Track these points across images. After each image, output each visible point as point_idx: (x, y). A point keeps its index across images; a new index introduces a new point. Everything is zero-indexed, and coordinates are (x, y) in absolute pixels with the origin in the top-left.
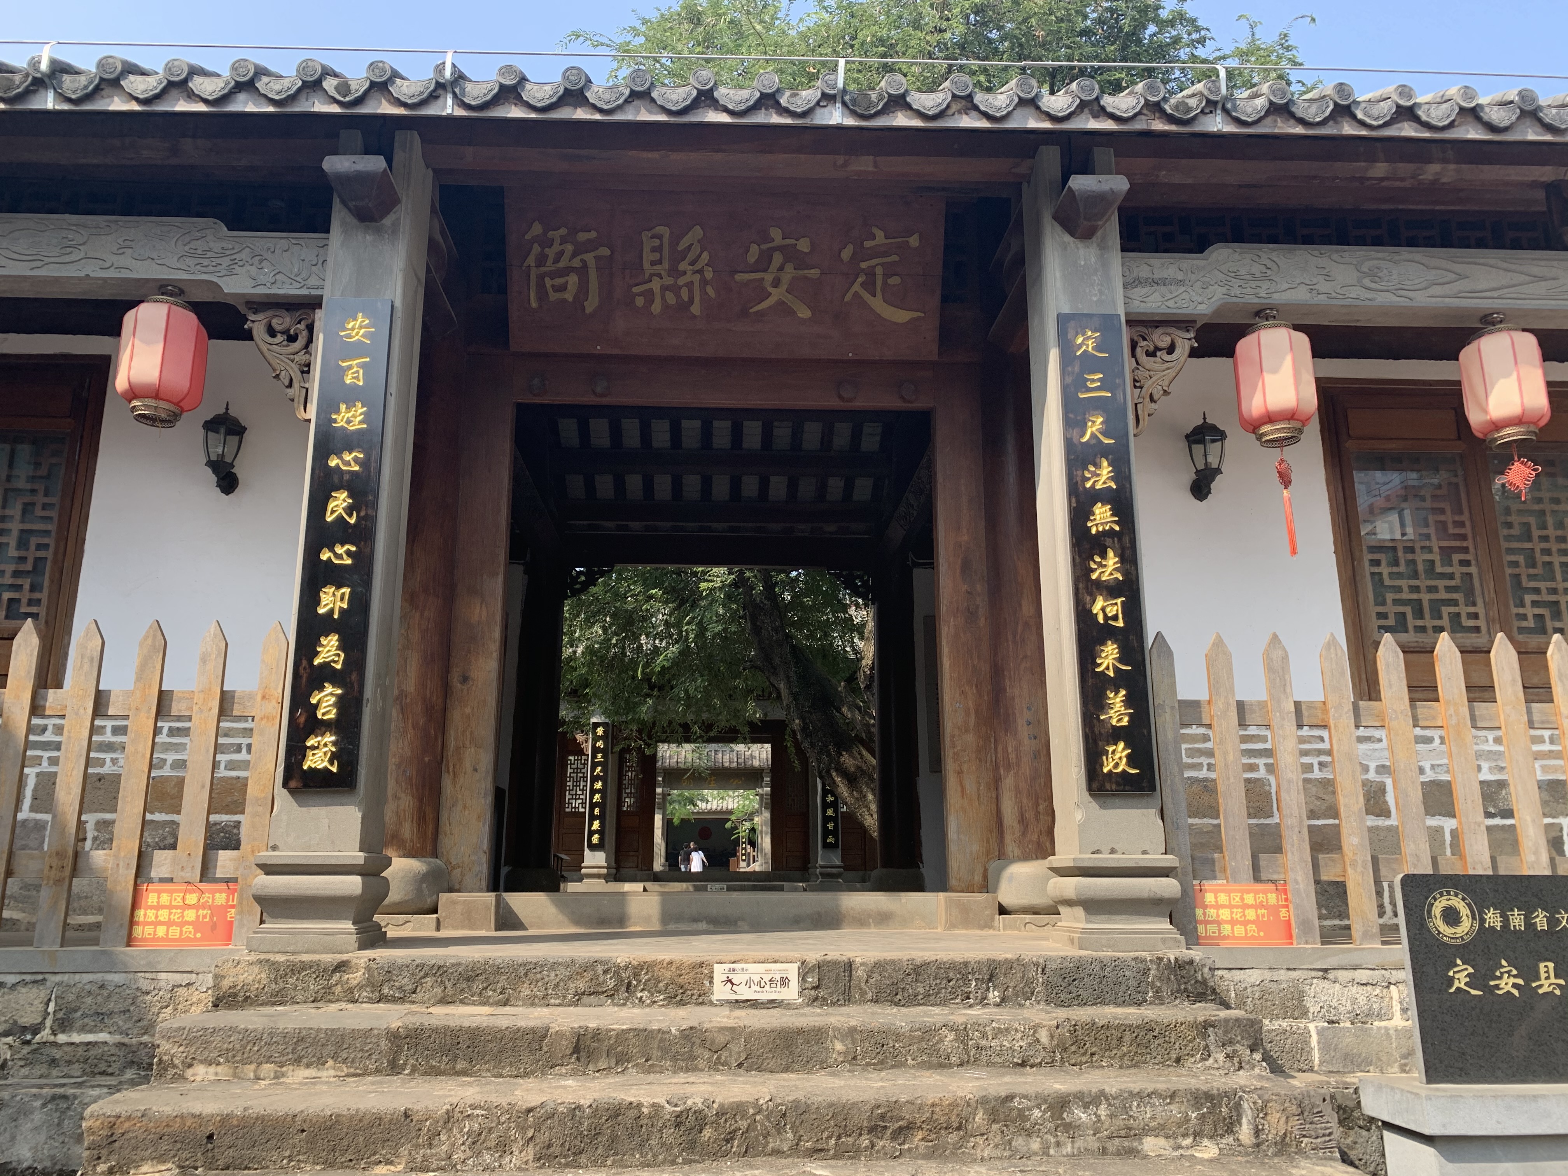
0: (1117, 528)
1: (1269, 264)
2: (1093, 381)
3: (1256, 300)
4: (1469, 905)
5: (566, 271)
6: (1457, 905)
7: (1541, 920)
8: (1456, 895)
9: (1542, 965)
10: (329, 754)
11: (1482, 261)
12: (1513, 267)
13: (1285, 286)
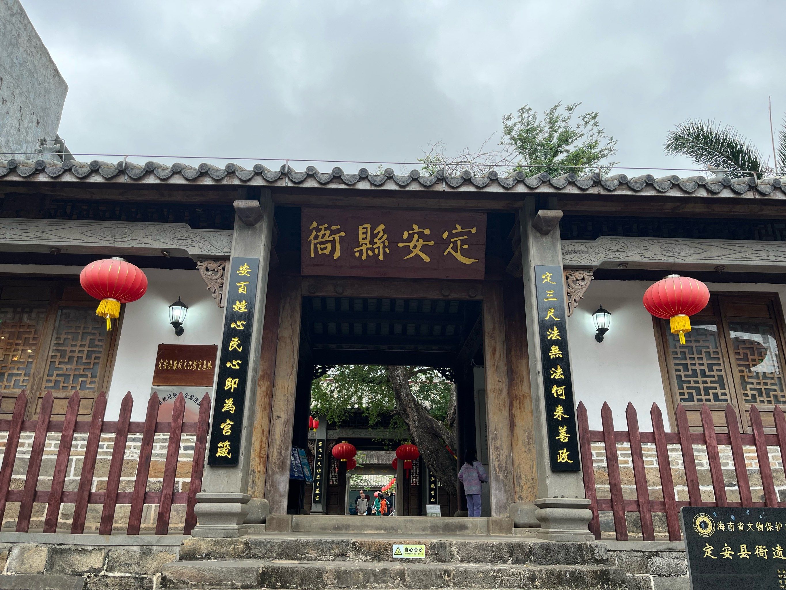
0: (561, 356)
1: (623, 244)
2: (550, 294)
3: (618, 260)
4: (711, 520)
5: (326, 242)
6: (706, 520)
7: (741, 527)
8: (706, 516)
9: (741, 546)
10: (227, 450)
11: (713, 244)
12: (727, 247)
13: (630, 254)
